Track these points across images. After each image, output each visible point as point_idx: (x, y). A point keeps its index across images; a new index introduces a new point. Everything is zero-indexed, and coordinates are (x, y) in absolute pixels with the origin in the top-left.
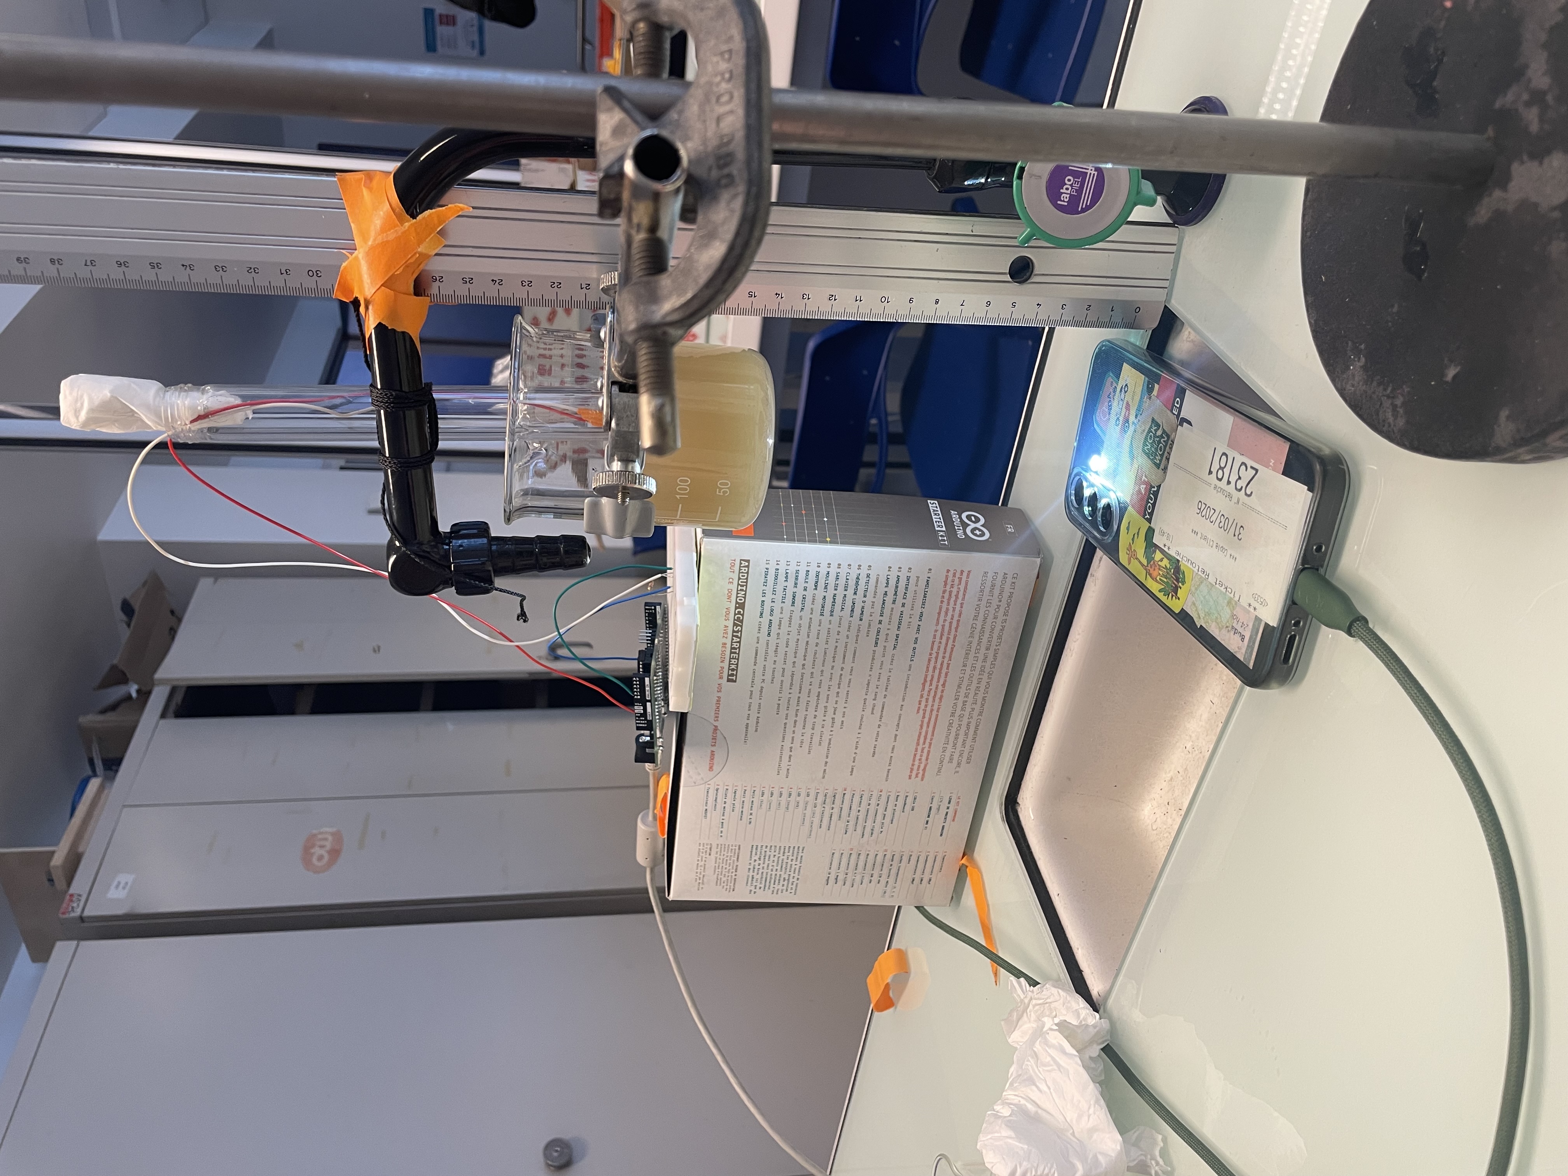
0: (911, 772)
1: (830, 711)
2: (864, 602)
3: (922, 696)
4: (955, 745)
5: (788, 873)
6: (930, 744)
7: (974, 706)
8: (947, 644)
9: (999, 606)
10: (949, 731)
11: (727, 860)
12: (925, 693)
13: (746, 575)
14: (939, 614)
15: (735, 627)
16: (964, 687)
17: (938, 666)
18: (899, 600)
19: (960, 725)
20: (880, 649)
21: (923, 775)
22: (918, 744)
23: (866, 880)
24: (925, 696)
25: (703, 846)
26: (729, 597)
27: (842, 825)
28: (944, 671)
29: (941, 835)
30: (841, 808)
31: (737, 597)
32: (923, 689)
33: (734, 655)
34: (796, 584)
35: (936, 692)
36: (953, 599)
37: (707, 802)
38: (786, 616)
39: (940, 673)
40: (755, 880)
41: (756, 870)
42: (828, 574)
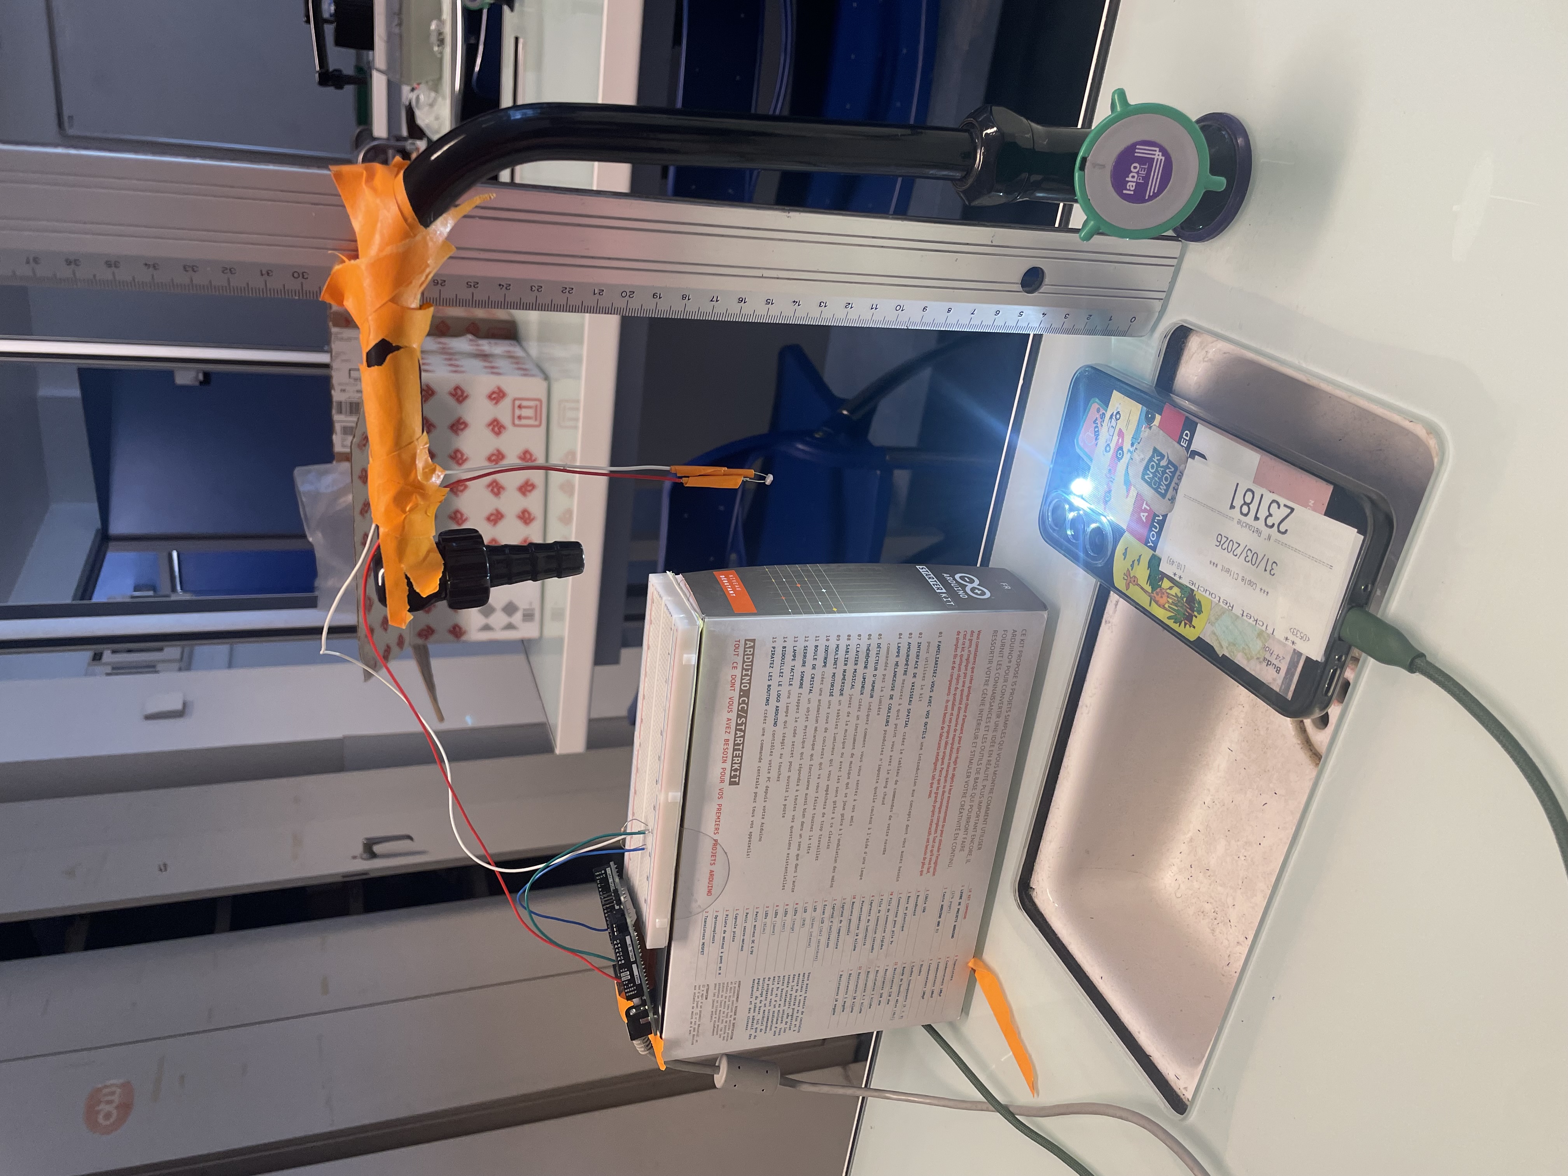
0: (923, 867)
1: (840, 805)
3: (933, 778)
4: (966, 829)
5: (792, 1007)
6: (942, 831)
7: (985, 783)
8: (958, 715)
11: (725, 1002)
12: (937, 773)
14: (950, 681)
15: (739, 719)
16: (975, 761)
17: (950, 742)
19: (971, 806)
20: (890, 729)
22: (930, 834)
23: (875, 1003)
24: (937, 777)
26: (733, 685)
27: (850, 939)
28: (956, 746)
30: (850, 920)
31: (741, 683)
32: (935, 769)
33: (738, 752)
34: (804, 662)
35: (947, 771)
36: (964, 664)
39: (952, 748)
40: (755, 1021)
41: (757, 1009)
42: (838, 647)
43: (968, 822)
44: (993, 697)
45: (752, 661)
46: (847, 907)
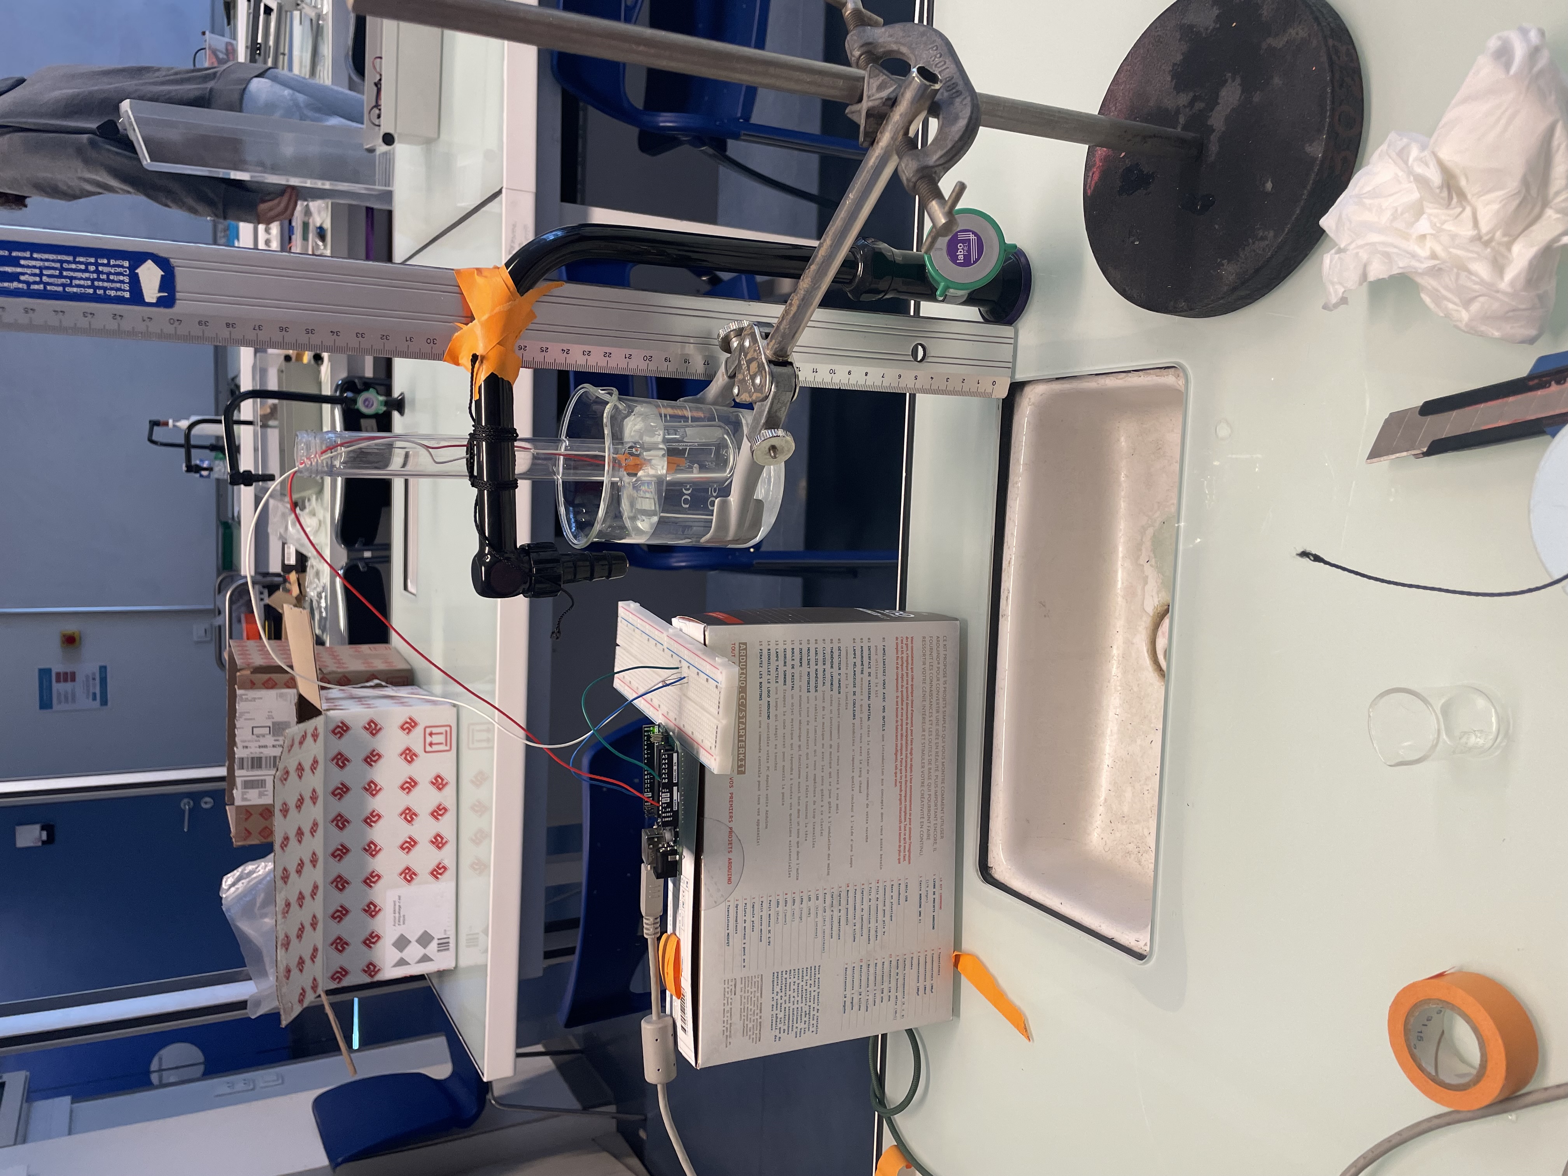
0: (899, 855)
1: (826, 794)
2: (839, 674)
4: (929, 818)
5: (808, 1004)
7: (937, 773)
8: (907, 710)
9: (938, 668)
10: (923, 804)
12: (898, 763)
13: (745, 658)
14: (897, 679)
16: (926, 752)
17: (904, 734)
18: (866, 671)
20: (857, 721)
21: (909, 856)
22: (901, 822)
23: (878, 1000)
24: (899, 767)
25: (728, 984)
27: (849, 930)
28: (909, 738)
29: (933, 928)
30: (847, 909)
32: (896, 759)
34: (785, 662)
35: (906, 761)
36: (905, 665)
37: (728, 925)
38: (781, 694)
39: (907, 740)
40: (778, 1020)
41: (779, 1006)
42: (809, 650)
43: (929, 811)
44: (931, 694)
45: (746, 662)
46: (843, 895)
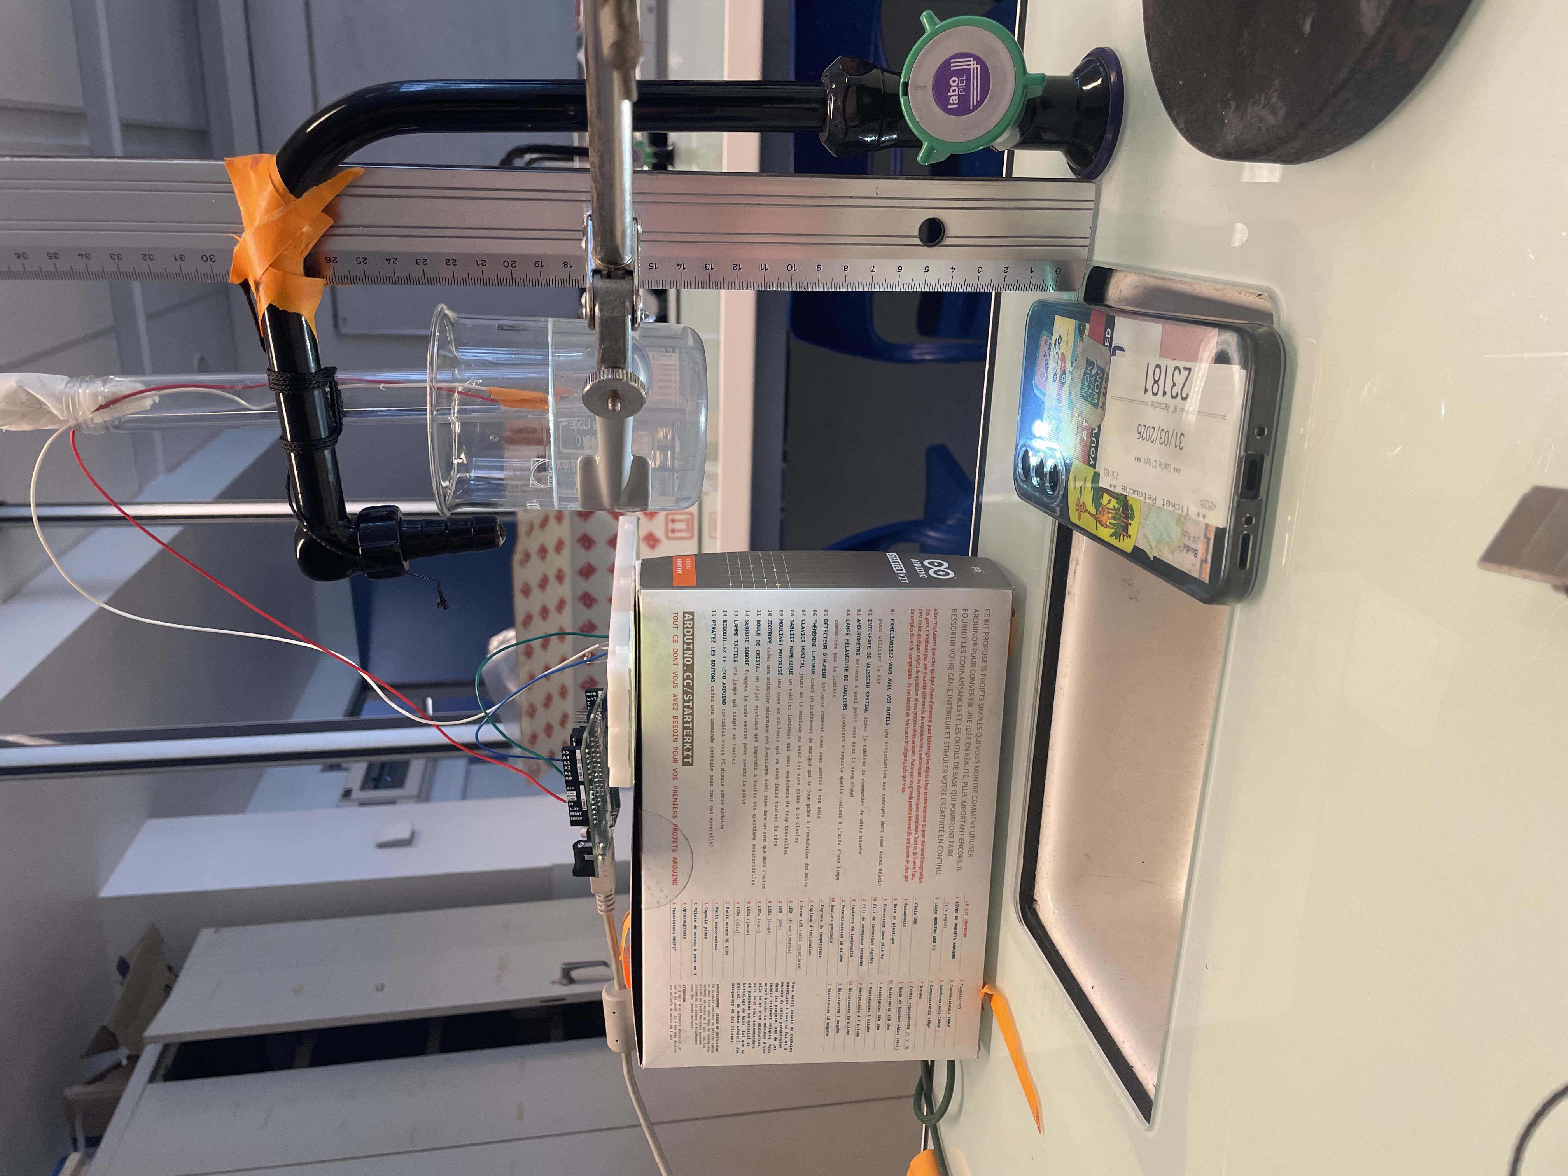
0: (907, 872)
1: (804, 795)
2: (825, 654)
3: (905, 770)
4: (952, 832)
5: (779, 1020)
6: (924, 832)
7: (966, 779)
8: (924, 701)
9: (975, 650)
10: (942, 814)
11: (705, 1006)
12: (909, 765)
13: (691, 630)
14: (910, 663)
15: (685, 695)
16: (951, 754)
17: (919, 730)
18: (864, 651)
19: (954, 805)
20: (849, 712)
21: (921, 874)
22: (909, 834)
23: (873, 1026)
24: (909, 769)
25: (676, 989)
26: (676, 659)
27: (834, 949)
28: (926, 735)
29: (954, 957)
30: (832, 925)
31: (684, 658)
32: (906, 761)
33: (688, 731)
34: (747, 638)
36: (923, 644)
37: (674, 928)
38: (741, 676)
39: (922, 738)
40: (740, 1033)
41: (741, 1018)
42: (781, 622)
43: (952, 823)
44: (962, 683)
45: (693, 635)
46: (827, 910)
